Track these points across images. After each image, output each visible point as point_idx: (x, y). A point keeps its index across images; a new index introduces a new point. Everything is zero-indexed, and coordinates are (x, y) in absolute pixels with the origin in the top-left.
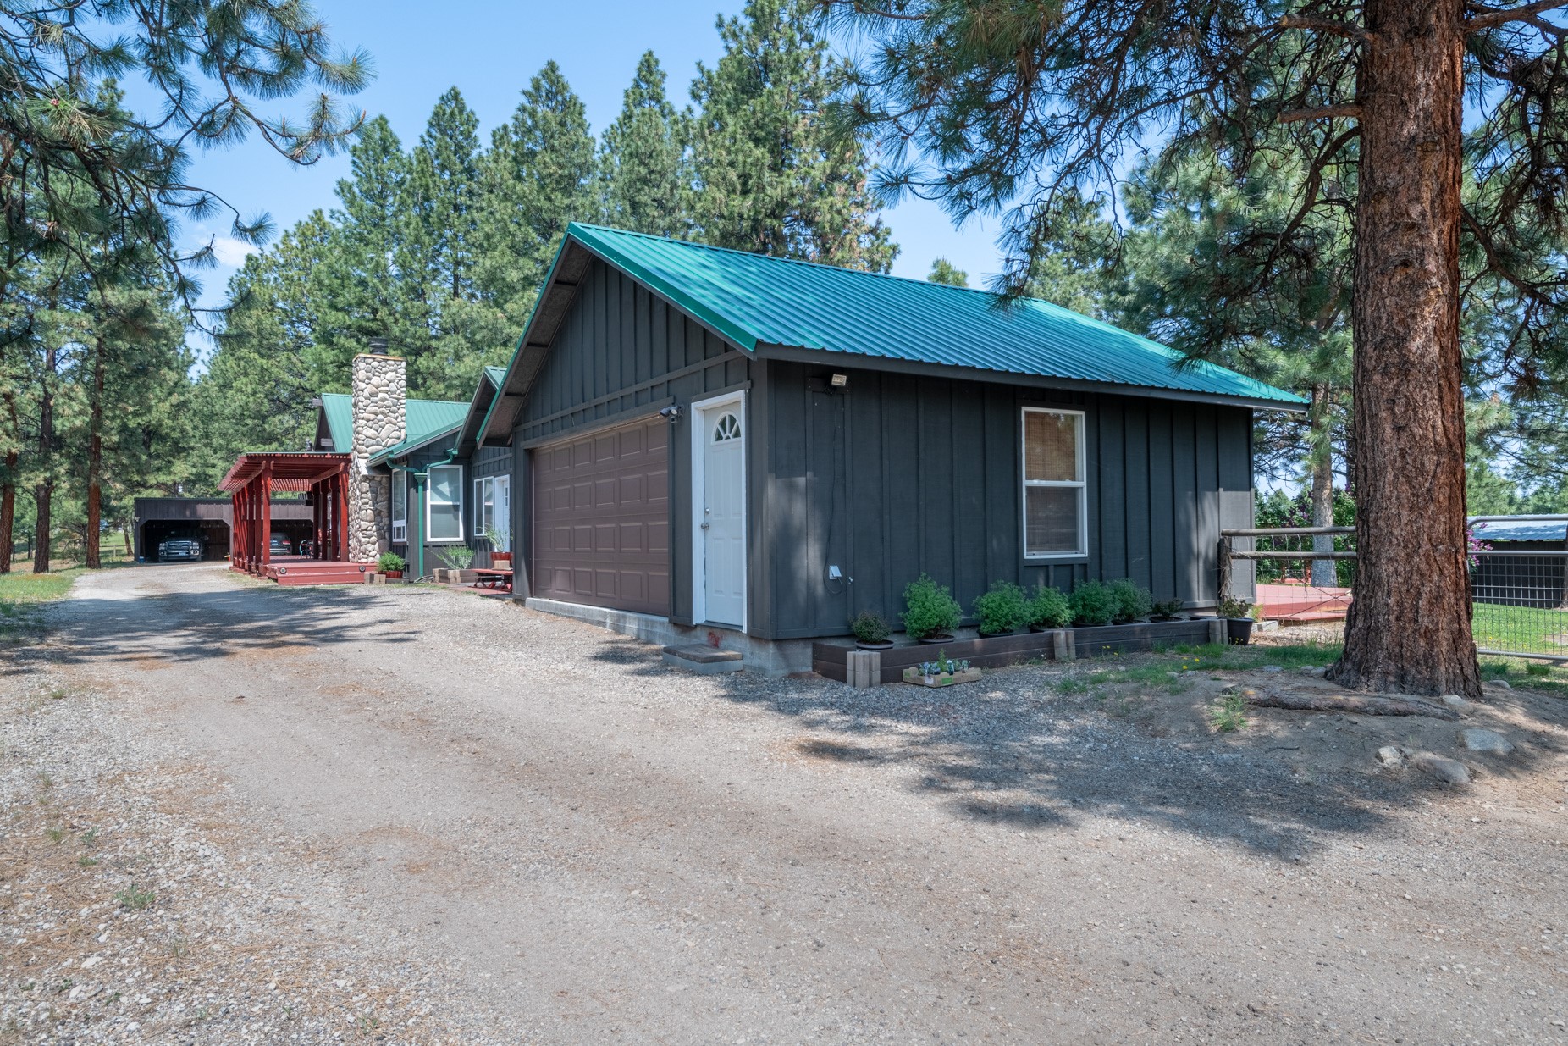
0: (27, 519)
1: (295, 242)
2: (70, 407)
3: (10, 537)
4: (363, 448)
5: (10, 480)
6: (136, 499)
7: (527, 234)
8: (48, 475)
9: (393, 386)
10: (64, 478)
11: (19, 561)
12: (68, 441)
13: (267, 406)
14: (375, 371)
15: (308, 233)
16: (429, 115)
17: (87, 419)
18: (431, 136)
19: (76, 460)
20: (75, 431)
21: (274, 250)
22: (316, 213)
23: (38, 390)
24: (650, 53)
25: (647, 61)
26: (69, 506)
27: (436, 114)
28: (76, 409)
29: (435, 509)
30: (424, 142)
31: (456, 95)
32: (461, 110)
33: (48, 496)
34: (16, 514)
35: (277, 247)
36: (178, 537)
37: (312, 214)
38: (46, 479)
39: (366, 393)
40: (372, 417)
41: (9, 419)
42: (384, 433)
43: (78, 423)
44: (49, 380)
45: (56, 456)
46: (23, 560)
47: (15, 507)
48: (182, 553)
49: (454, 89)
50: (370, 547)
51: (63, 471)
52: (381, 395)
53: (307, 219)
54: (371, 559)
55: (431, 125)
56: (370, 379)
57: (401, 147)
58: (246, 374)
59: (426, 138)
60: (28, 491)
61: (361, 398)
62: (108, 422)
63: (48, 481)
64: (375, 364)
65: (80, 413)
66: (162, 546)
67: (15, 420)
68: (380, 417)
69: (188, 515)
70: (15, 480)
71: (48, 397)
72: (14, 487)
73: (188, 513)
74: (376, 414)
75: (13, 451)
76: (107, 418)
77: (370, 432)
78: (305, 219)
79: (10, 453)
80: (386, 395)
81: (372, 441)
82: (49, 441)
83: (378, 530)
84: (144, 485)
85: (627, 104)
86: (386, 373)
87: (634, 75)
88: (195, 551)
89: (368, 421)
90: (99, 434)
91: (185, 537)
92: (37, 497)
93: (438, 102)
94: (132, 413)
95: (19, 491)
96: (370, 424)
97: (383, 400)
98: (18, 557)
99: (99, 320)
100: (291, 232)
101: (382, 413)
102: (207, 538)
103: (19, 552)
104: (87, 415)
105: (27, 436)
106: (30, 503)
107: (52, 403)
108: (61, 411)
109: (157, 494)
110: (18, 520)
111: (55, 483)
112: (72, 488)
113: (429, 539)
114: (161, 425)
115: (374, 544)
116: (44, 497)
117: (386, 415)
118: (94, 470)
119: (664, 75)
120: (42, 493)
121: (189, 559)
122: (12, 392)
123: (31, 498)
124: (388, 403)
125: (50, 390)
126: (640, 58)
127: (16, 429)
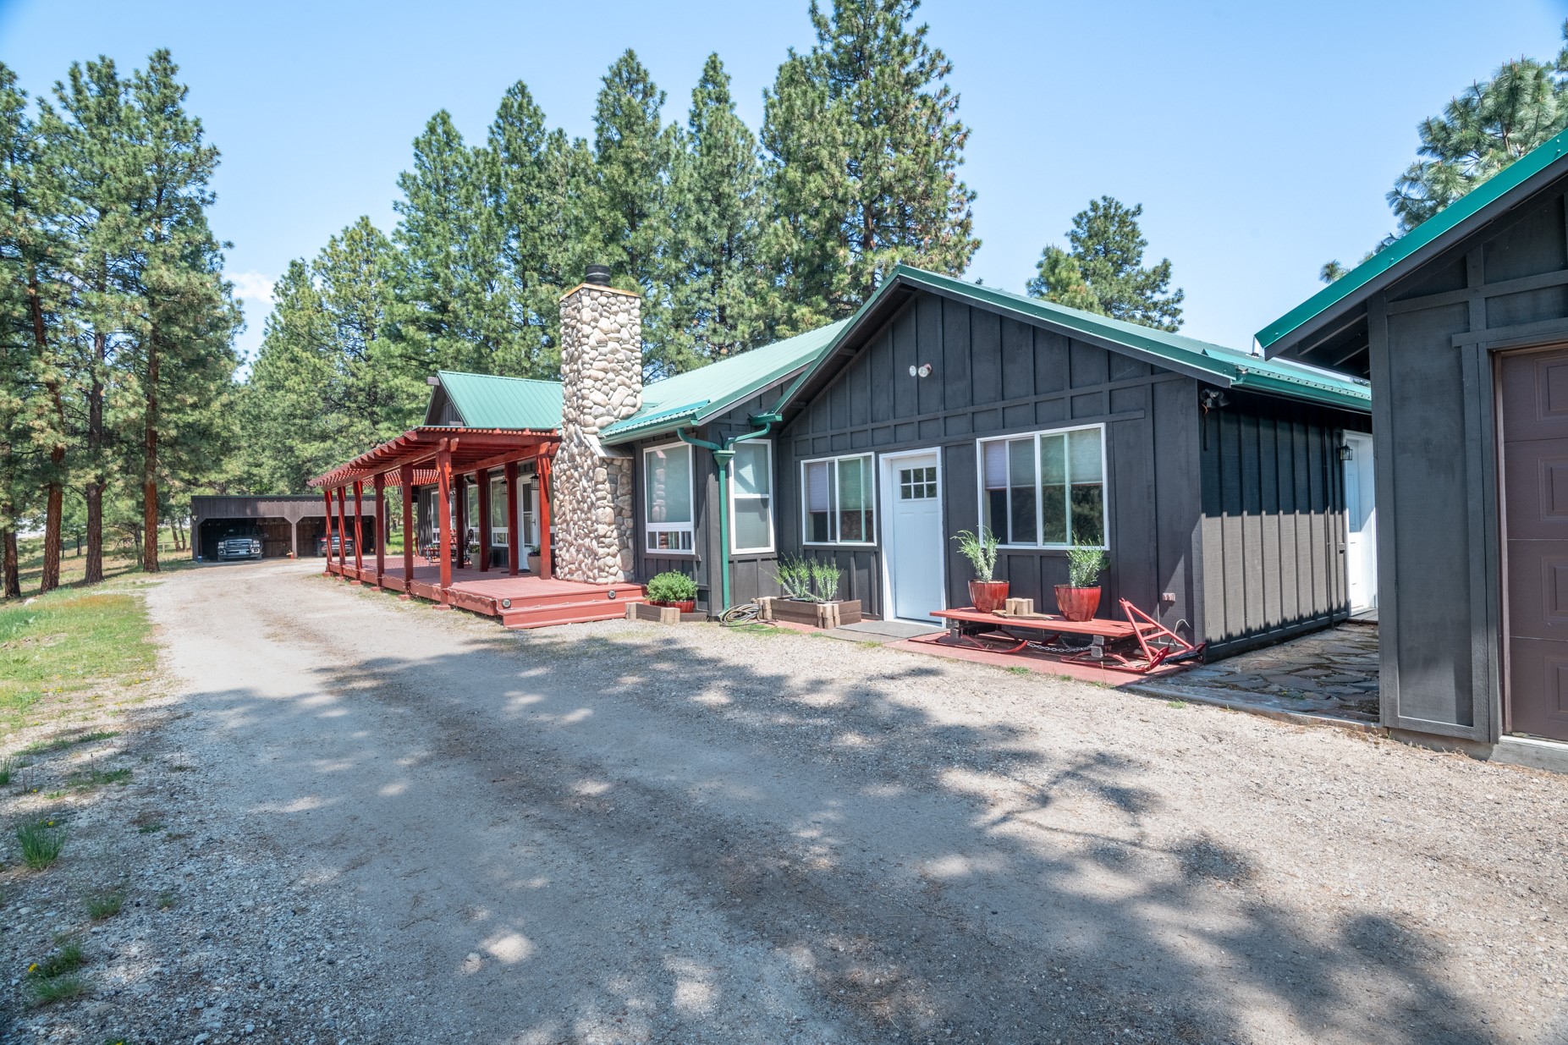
0: (75, 518)
1: (343, 247)
2: (123, 397)
3: (58, 535)
4: (589, 419)
5: (57, 478)
6: (193, 498)
7: (616, 219)
8: (99, 472)
9: (625, 334)
10: (117, 476)
11: (69, 558)
12: (122, 435)
13: (321, 404)
14: (606, 310)
15: (357, 238)
16: (498, 106)
17: (143, 411)
18: (499, 127)
19: (129, 456)
20: (130, 424)
21: (322, 254)
22: (362, 219)
23: (86, 380)
24: (715, 55)
25: (713, 62)
26: (121, 506)
27: (504, 106)
28: (131, 399)
29: (742, 506)
30: (493, 133)
31: (522, 89)
32: (529, 103)
33: (99, 496)
34: (64, 513)
35: (324, 251)
36: (236, 535)
37: (359, 220)
38: (96, 477)
39: (592, 341)
40: (601, 375)
41: (54, 411)
42: (616, 398)
43: (133, 414)
44: (98, 368)
45: (108, 452)
46: (73, 558)
47: (63, 507)
48: (243, 552)
49: (520, 82)
50: (610, 560)
51: (116, 468)
52: (612, 345)
53: (354, 225)
54: (611, 579)
55: (500, 116)
56: (596, 320)
57: (463, 143)
58: (297, 373)
59: (495, 129)
60: (77, 490)
61: (586, 348)
62: (164, 415)
63: (100, 479)
64: (603, 300)
65: (133, 405)
66: (221, 545)
67: (61, 412)
68: (611, 375)
69: (249, 514)
70: (62, 478)
71: (98, 387)
72: (61, 486)
73: (248, 511)
74: (606, 371)
75: (60, 445)
76: (163, 410)
77: (598, 397)
78: (352, 225)
79: (56, 447)
80: (617, 345)
81: (602, 410)
82: (100, 436)
83: (620, 536)
84: (196, 483)
85: (696, 102)
86: (616, 313)
87: (701, 75)
88: (256, 549)
89: (596, 380)
90: (156, 428)
91: (244, 535)
92: (86, 494)
93: (504, 95)
94: (191, 405)
95: (67, 491)
96: (598, 384)
97: (613, 352)
98: (68, 553)
99: (153, 305)
100: (338, 237)
101: (613, 370)
102: (267, 536)
103: (69, 549)
104: (141, 405)
105: (74, 432)
106: (80, 503)
107: (103, 393)
108: (112, 402)
109: (209, 492)
110: (66, 519)
111: (107, 481)
112: (126, 486)
113: (735, 551)
114: (212, 424)
115: (614, 556)
116: (94, 496)
117: (617, 373)
118: (151, 467)
119: (728, 78)
120: (93, 493)
121: (249, 558)
122: (57, 381)
123: (80, 497)
124: (621, 356)
125: (99, 379)
126: (706, 59)
127: (61, 422)
